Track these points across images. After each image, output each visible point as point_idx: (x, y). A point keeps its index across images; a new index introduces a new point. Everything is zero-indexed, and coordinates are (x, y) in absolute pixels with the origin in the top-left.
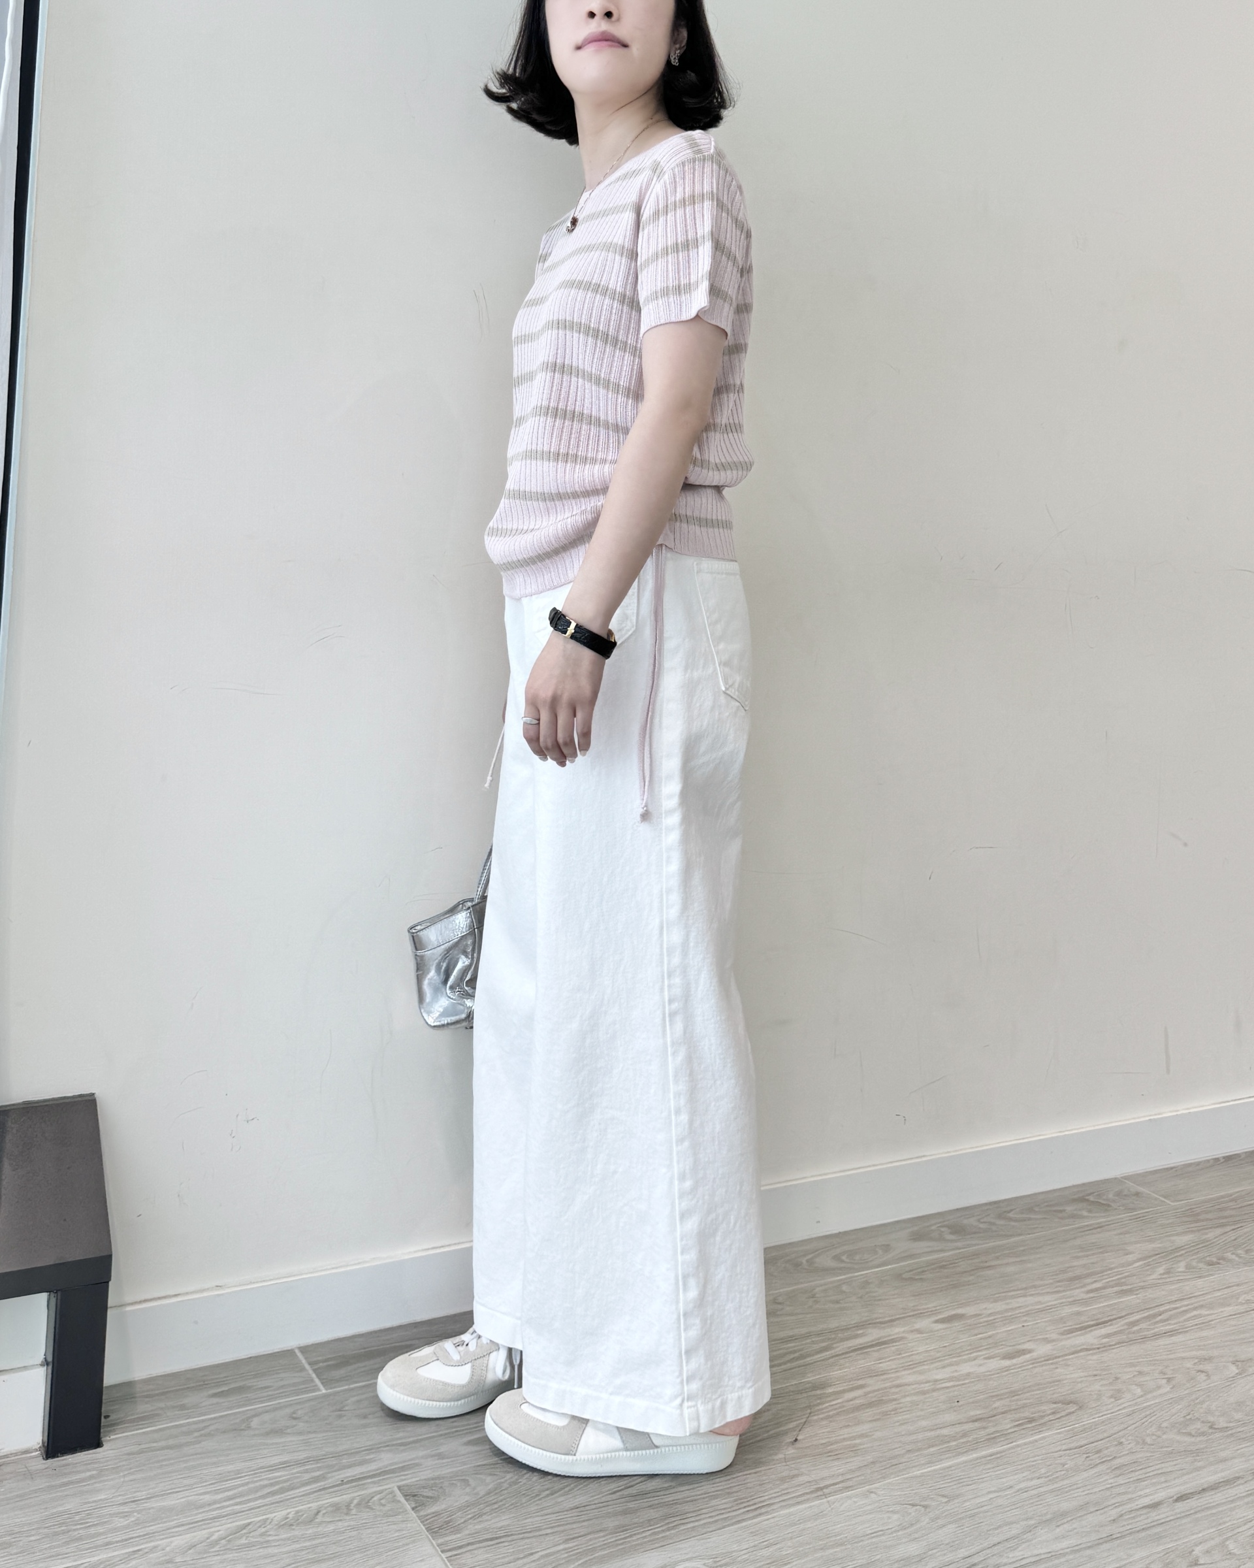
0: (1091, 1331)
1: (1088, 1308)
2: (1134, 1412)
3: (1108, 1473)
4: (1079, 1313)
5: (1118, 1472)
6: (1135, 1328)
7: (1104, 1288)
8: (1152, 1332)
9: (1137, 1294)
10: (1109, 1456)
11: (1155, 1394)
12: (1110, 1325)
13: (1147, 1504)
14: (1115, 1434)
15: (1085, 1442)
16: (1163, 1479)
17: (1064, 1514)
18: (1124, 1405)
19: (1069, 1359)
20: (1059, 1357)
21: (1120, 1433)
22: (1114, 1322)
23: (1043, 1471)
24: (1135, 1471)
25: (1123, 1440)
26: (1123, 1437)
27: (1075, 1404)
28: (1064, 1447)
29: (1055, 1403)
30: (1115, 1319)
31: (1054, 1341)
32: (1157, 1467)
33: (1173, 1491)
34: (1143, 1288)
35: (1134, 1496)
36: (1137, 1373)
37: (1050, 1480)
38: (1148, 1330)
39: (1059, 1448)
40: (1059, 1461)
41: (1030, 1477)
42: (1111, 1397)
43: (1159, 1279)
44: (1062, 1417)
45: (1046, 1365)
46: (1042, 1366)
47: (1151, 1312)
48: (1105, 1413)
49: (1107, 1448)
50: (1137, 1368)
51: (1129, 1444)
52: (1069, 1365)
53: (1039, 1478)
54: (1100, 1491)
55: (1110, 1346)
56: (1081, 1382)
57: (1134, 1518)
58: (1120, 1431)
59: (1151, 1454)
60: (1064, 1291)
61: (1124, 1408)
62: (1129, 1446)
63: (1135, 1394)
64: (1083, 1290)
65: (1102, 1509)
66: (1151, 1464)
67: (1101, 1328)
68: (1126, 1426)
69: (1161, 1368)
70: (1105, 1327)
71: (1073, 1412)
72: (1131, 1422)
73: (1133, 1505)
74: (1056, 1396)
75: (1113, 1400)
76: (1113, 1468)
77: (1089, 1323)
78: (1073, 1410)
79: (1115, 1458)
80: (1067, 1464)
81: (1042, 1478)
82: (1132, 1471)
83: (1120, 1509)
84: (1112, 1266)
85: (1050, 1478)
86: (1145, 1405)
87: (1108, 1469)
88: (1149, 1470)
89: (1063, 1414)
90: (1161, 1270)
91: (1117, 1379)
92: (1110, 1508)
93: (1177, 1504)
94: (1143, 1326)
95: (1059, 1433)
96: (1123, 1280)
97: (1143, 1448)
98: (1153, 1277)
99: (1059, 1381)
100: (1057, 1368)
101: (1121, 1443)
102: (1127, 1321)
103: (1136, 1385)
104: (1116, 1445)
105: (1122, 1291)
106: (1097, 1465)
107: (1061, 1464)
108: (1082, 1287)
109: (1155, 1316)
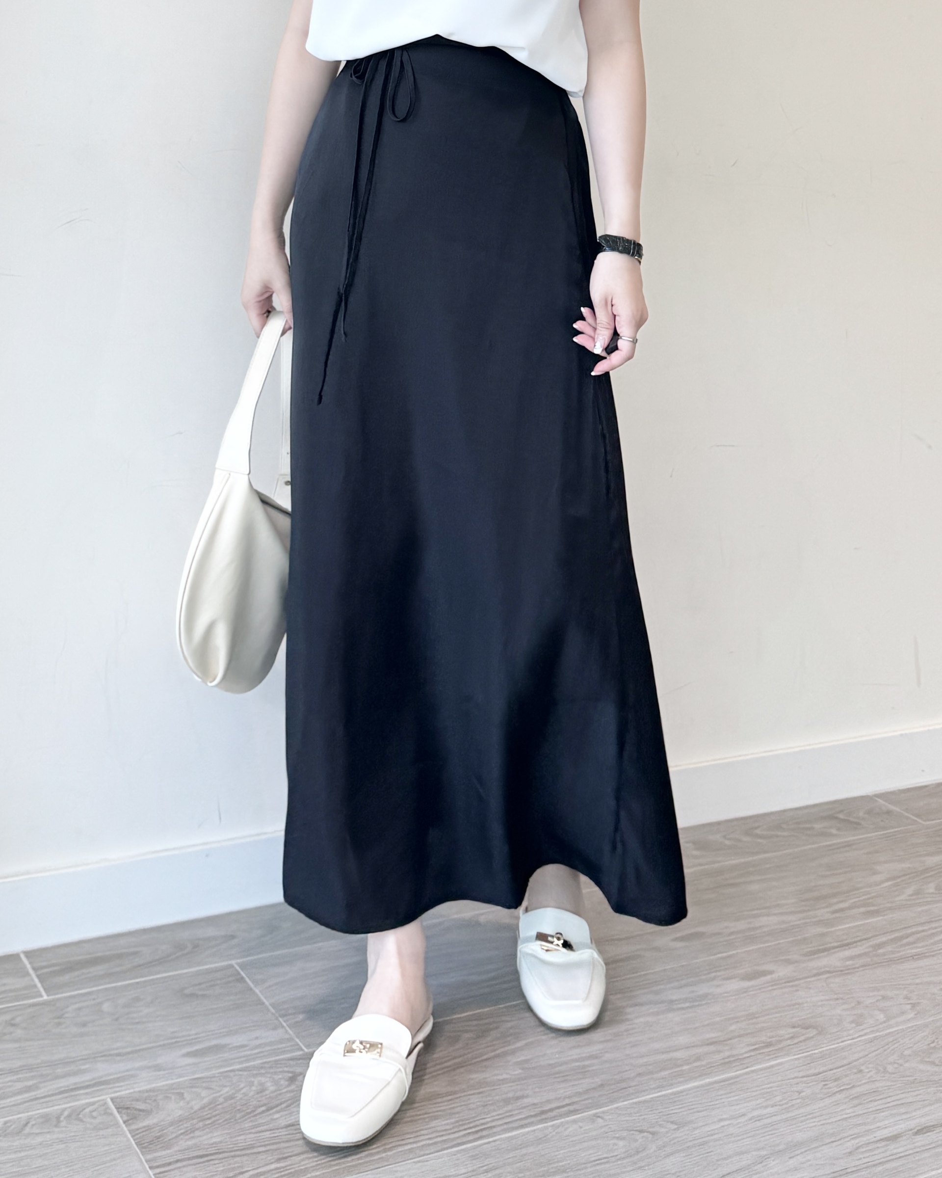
0: (834, 953)
1: (833, 929)
2: (876, 1038)
3: (846, 1103)
4: (823, 935)
5: (856, 1102)
6: (880, 951)
7: (850, 908)
8: (897, 955)
9: (884, 915)
10: (848, 1084)
11: (899, 1019)
12: (856, 947)
13: (886, 1136)
14: (855, 1061)
15: (825, 1069)
16: (903, 1110)
17: (799, 1144)
18: (865, 1031)
19: (810, 982)
20: (800, 979)
21: (861, 1061)
22: (859, 944)
23: (778, 1098)
24: (875, 1101)
25: (863, 1068)
26: (863, 1065)
27: (814, 1028)
28: (801, 1074)
29: (794, 1027)
30: (860, 941)
31: (796, 962)
32: (898, 1097)
33: (913, 1124)
34: (890, 909)
35: (872, 1127)
36: (880, 998)
37: (786, 1108)
38: (893, 952)
39: (796, 1075)
40: (795, 1089)
41: (764, 1104)
42: (852, 1022)
43: (906, 900)
44: (801, 1042)
45: (785, 987)
46: (782, 988)
47: (897, 935)
48: (846, 1038)
49: (846, 1076)
50: (882, 993)
51: (870, 1071)
52: (810, 988)
53: (772, 1106)
54: (836, 1121)
55: (855, 968)
56: (822, 1006)
57: (870, 1150)
58: (861, 1058)
59: (892, 1083)
60: (809, 910)
61: (865, 1034)
62: (869, 1075)
63: (878, 1020)
64: (829, 910)
65: (839, 1140)
66: (891, 1094)
67: (845, 950)
68: (867, 1053)
69: (905, 992)
70: (850, 948)
71: (812, 1037)
72: (873, 1049)
73: (868, 1138)
74: (794, 1020)
75: (853, 1025)
76: (851, 1097)
77: (832, 945)
78: (811, 1035)
79: (853, 1087)
80: (804, 1092)
81: (776, 1105)
82: (871, 1101)
83: (857, 1141)
84: (860, 885)
85: (785, 1106)
86: (888, 1031)
87: (846, 1098)
88: (889, 1100)
89: (802, 1038)
90: (909, 891)
91: (859, 1003)
92: (846, 1140)
93: (915, 1137)
94: (889, 948)
95: (798, 1059)
96: (871, 901)
97: (884, 1077)
98: (902, 897)
99: (798, 1004)
100: (797, 990)
101: (861, 1071)
102: (871, 943)
103: (879, 1010)
104: (856, 1073)
105: (868, 912)
106: (835, 1093)
107: (798, 1092)
108: (827, 907)
109: (901, 938)
